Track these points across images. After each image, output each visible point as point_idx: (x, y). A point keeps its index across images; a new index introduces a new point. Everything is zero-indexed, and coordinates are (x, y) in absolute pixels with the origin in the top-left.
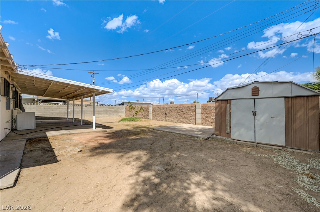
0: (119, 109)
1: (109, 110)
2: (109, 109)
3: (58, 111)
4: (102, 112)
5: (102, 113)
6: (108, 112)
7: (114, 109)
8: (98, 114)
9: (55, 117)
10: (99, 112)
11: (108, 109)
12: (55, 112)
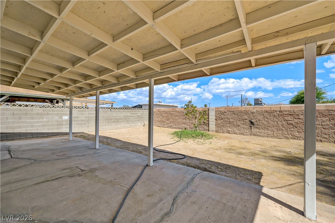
0: (144, 114)
1: (131, 116)
2: (132, 114)
3: (45, 120)
4: (121, 119)
5: (121, 122)
6: (129, 119)
7: (137, 114)
8: (115, 123)
9: (39, 132)
10: (116, 119)
11: (130, 114)
12: (37, 122)
